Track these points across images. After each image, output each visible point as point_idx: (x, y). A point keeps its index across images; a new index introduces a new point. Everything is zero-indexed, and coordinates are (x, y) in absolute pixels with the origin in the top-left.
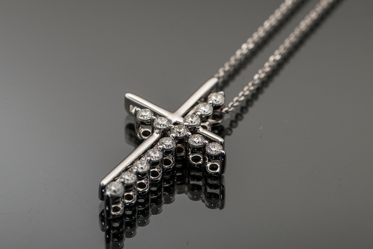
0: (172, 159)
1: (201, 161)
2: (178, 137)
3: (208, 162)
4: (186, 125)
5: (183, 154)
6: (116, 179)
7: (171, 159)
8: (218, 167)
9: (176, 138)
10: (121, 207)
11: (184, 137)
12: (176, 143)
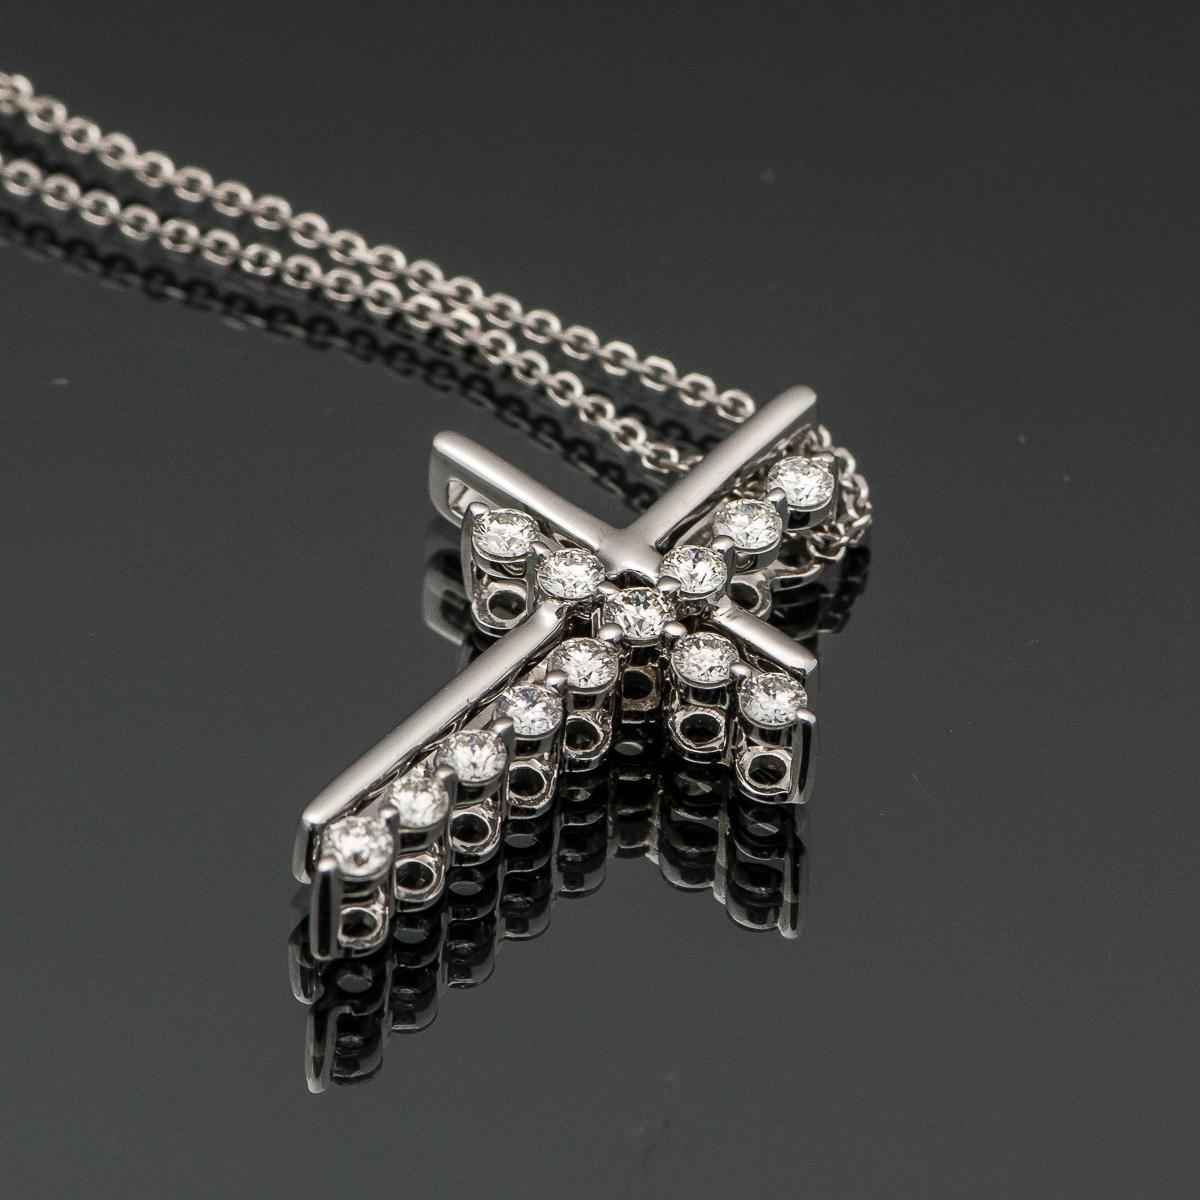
0: (604, 722)
1: (720, 739)
2: (629, 642)
3: (745, 746)
4: (665, 593)
5: (647, 706)
6: (371, 795)
7: (596, 722)
8: (785, 772)
9: (622, 643)
10: (378, 917)
11: (655, 641)
12: (621, 660)
